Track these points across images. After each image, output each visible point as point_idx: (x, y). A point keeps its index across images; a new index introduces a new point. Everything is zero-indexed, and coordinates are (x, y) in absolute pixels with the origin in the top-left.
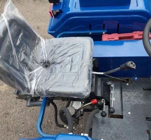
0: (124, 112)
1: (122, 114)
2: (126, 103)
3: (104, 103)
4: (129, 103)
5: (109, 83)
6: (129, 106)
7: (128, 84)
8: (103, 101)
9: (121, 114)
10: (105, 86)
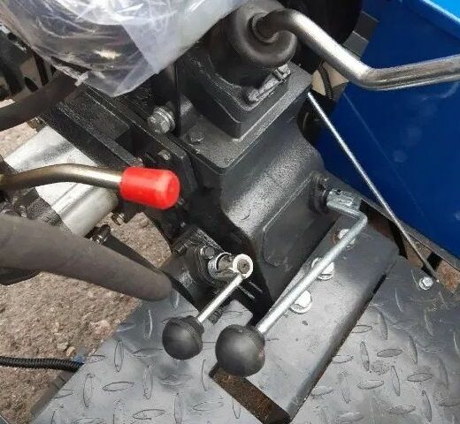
0: (309, 402)
1: (296, 408)
2: (355, 368)
3: (237, 282)
4: (369, 379)
5: (343, 203)
6: (358, 396)
7: (427, 282)
8: (240, 266)
9: (284, 405)
10: (311, 206)
